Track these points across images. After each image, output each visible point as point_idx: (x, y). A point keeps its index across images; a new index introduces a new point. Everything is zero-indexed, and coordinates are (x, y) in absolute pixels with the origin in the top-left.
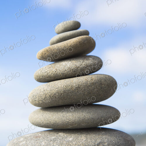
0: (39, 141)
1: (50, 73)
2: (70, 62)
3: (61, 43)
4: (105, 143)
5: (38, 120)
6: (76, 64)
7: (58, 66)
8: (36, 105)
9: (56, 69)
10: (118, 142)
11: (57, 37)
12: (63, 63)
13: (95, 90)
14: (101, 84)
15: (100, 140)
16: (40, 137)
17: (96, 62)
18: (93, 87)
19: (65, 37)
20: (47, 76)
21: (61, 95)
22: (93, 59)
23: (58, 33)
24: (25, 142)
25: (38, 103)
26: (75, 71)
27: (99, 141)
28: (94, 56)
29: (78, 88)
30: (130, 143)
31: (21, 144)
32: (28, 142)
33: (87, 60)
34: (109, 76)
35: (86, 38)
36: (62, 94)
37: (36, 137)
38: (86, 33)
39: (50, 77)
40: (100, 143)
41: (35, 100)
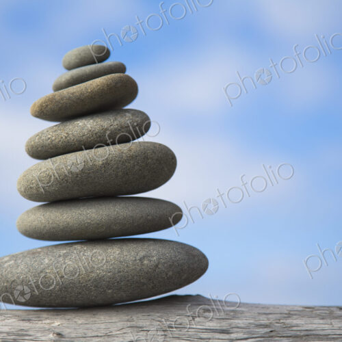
0: (38, 259)
1: (57, 141)
2: (91, 121)
3: (74, 87)
4: (153, 257)
5: (35, 223)
6: (102, 123)
7: (71, 127)
8: (32, 197)
9: (67, 133)
10: (176, 257)
11: (68, 75)
12: (78, 122)
13: (137, 167)
14: (146, 158)
15: (144, 253)
16: (39, 253)
17: (139, 119)
18: (132, 162)
19: (83, 76)
20: (51, 146)
21: (77, 177)
22: (133, 115)
23: (69, 68)
24: (12, 262)
25: (35, 191)
26: (100, 136)
27: (142, 254)
28: (135, 110)
29: (107, 164)
30: (196, 259)
31: (6, 265)
32: (20, 261)
33: (122, 117)
34: (160, 145)
35: (120, 77)
36: (79, 176)
37: (33, 253)
38: (121, 68)
39: (55, 147)
40: (144, 257)
41: (31, 188)
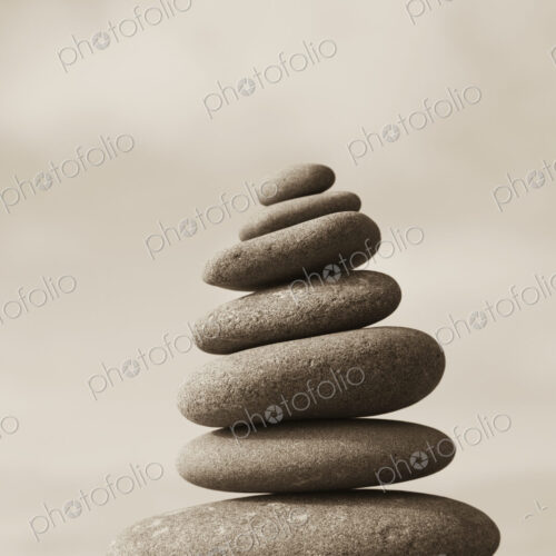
0: (209, 526)
1: (243, 324)
2: (301, 291)
3: (273, 234)
4: (405, 527)
5: (204, 463)
6: (318, 295)
7: (266, 302)
8: (201, 419)
9: (259, 312)
10: (443, 528)
11: (264, 214)
12: (280, 293)
13: (376, 372)
14: (393, 355)
15: (389, 520)
16: (211, 515)
17: (381, 289)
18: (368, 362)
19: (288, 216)
20: (233, 332)
21: (275, 387)
22: (371, 281)
23: (267, 203)
24: (165, 530)
25: (205, 411)
26: (314, 318)
27: (384, 522)
28: (376, 273)
29: (324, 367)
30: (479, 531)
31: (156, 534)
32: (178, 529)
33: (352, 284)
34: (418, 332)
35: (350, 218)
36: (279, 386)
37: (201, 515)
38: (352, 202)
39: (241, 334)
40: (388, 528)
41: (198, 404)
